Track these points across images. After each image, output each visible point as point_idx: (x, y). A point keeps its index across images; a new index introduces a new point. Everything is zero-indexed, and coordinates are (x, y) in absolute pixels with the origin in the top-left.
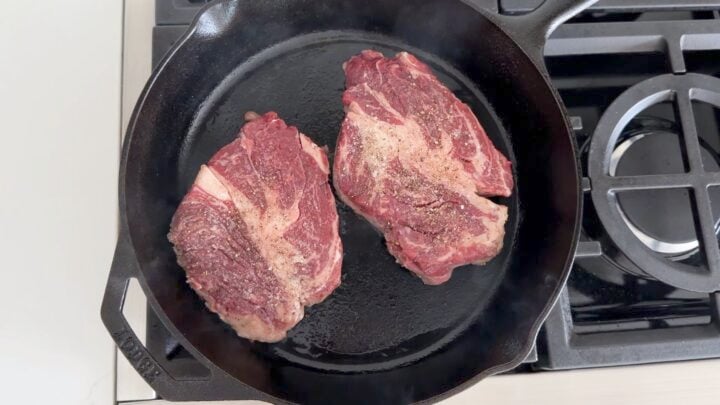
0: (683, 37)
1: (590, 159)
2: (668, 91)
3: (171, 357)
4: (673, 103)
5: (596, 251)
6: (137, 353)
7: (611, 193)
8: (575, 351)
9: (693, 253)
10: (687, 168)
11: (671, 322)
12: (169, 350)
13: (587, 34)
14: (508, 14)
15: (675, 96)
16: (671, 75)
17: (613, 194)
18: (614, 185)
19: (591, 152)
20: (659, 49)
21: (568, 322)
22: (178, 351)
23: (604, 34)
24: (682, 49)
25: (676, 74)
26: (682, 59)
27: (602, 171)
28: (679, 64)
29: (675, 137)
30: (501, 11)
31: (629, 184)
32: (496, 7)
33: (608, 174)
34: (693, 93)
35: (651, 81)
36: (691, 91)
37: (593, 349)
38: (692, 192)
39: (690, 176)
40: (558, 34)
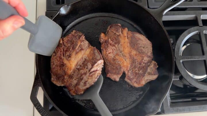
0: (202, 16)
1: (175, 51)
2: (198, 31)
3: (51, 110)
4: (199, 35)
5: (177, 78)
6: (41, 110)
7: (181, 61)
8: (172, 108)
9: (204, 79)
10: (203, 54)
11: (198, 99)
12: (50, 108)
13: (174, 15)
14: (151, 8)
15: (200, 33)
16: (198, 27)
17: (182, 62)
18: (182, 59)
19: (176, 49)
20: (195, 19)
21: (169, 99)
22: (53, 108)
23: (178, 14)
24: (201, 19)
25: (200, 26)
26: (201, 22)
27: (179, 55)
28: (200, 23)
29: (200, 45)
30: (148, 7)
31: (187, 59)
32: (147, 6)
33: (180, 56)
34: (205, 32)
35: (192, 28)
36: (204, 31)
37: (177, 108)
38: (205, 61)
39: (205, 56)
40: (167, 14)
